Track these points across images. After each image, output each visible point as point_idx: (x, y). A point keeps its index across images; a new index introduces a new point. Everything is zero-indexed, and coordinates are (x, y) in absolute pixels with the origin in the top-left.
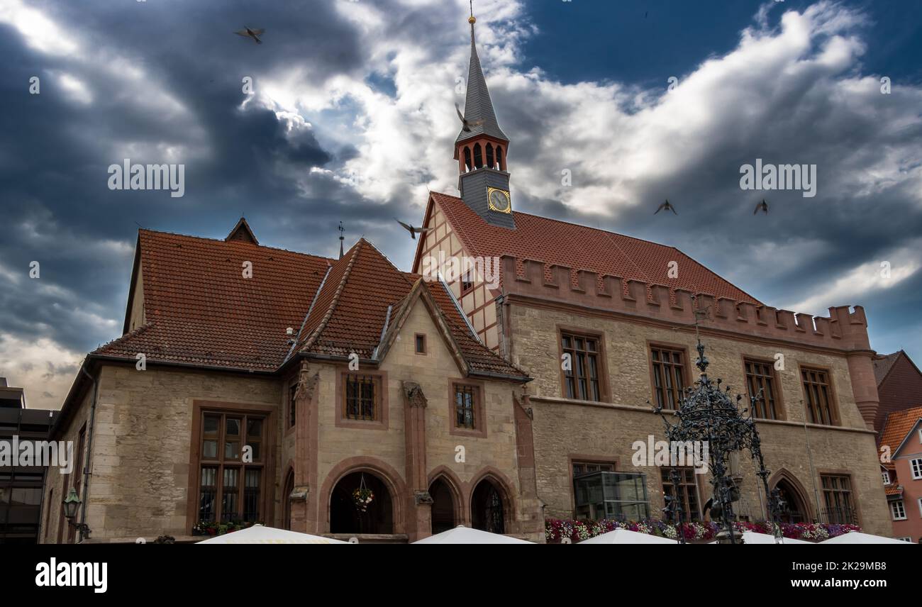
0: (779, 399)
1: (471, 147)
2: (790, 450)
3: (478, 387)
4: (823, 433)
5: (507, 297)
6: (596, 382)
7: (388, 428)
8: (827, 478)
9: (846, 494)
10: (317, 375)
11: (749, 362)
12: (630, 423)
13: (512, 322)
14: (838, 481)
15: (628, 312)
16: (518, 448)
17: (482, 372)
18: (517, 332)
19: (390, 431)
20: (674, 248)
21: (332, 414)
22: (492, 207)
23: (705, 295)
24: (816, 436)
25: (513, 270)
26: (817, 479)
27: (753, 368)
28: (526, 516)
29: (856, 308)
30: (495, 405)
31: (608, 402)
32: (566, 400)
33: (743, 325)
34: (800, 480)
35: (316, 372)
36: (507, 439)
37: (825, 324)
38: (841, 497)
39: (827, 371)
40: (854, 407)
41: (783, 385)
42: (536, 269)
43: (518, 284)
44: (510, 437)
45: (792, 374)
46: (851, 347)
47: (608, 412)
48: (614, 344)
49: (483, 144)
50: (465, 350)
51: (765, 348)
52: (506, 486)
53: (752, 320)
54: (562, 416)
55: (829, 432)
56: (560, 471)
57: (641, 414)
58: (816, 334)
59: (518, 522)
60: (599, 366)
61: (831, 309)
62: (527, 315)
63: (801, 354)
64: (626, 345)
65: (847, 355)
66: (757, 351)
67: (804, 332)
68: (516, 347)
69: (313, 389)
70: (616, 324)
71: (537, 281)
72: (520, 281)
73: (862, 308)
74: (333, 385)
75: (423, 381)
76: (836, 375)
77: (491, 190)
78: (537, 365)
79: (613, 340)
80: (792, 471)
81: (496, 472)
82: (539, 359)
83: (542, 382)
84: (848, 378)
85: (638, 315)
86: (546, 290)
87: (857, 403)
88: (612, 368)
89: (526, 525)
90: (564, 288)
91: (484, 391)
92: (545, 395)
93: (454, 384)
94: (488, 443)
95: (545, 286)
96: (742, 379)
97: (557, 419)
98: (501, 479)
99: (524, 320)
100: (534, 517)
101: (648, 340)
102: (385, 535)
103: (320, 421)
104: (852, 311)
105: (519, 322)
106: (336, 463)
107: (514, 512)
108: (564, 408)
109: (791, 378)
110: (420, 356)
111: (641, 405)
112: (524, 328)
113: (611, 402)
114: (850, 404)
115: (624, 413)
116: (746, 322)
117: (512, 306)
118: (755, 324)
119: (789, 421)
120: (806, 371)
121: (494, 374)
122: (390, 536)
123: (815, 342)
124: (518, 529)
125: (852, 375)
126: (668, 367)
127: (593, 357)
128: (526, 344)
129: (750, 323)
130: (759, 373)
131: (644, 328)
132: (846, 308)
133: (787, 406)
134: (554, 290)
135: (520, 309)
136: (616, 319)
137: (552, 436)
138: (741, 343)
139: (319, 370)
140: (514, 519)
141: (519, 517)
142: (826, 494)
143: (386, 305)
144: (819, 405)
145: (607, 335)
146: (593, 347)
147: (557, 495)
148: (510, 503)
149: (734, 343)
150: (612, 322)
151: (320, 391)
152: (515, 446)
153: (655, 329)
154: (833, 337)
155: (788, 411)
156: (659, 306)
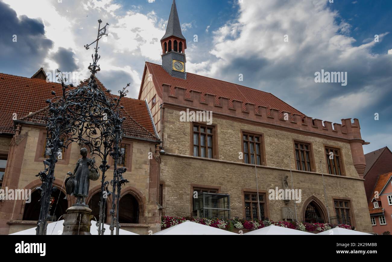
0: (312, 162)
1: (167, 42)
2: (318, 187)
4: (336, 179)
5: (163, 105)
6: (211, 149)
7: (68, 163)
8: (337, 201)
9: (348, 210)
10: (27, 133)
11: (297, 143)
12: (228, 170)
13: (165, 117)
14: (344, 204)
15: (231, 115)
17: (132, 137)
18: (167, 122)
19: (69, 165)
20: (270, 93)
21: (34, 154)
22: (174, 69)
23: (274, 110)
24: (332, 180)
25: (167, 91)
26: (332, 202)
27: (299, 146)
28: (150, 214)
29: (354, 119)
30: (138, 155)
31: (216, 159)
32: (193, 157)
33: (295, 125)
34: (322, 202)
35: (26, 131)
36: (144, 173)
37: (339, 126)
38: (345, 211)
39: (339, 149)
40: (353, 168)
41: (315, 155)
42: (181, 92)
43: (170, 98)
44: (146, 172)
45: (320, 149)
46: (352, 138)
47: (216, 164)
48: (222, 130)
49: (172, 40)
51: (306, 137)
52: (140, 198)
53: (299, 123)
54: (189, 165)
55: (339, 179)
56: (185, 193)
57: (235, 166)
58: (333, 131)
59: (146, 217)
60: (213, 141)
61: (342, 120)
62: (174, 114)
63: (326, 140)
64: (229, 131)
65: (350, 142)
66: (302, 138)
67: (327, 130)
68: (166, 129)
70: (224, 121)
71: (181, 98)
72: (171, 97)
73: (357, 120)
74: (37, 139)
76: (343, 151)
77: (174, 61)
78: (177, 138)
79: (222, 128)
80: (318, 197)
81: (134, 190)
82: (179, 136)
83: (179, 147)
84: (350, 153)
85: (236, 117)
86: (186, 102)
87: (355, 165)
88: (220, 142)
89: (149, 219)
90: (196, 102)
91: (133, 147)
92: (180, 154)
94: (131, 174)
95: (185, 100)
96: (293, 151)
97: (186, 166)
98: (138, 194)
99: (172, 116)
101: (241, 130)
103: (25, 158)
104: (352, 121)
105: (169, 117)
107: (143, 212)
108: (191, 161)
109: (319, 152)
111: (235, 161)
112: (172, 120)
113: (218, 159)
114: (351, 166)
115: (226, 165)
116: (296, 123)
117: (166, 109)
118: (301, 125)
119: (317, 173)
120: (328, 149)
123: (333, 135)
124: (145, 221)
125: (352, 151)
126: (253, 143)
127: (211, 136)
128: (172, 128)
129: (298, 124)
130: (303, 148)
131: (240, 124)
132: (349, 119)
133: (317, 165)
134: (190, 103)
135: (170, 111)
136: (224, 118)
137: (182, 174)
138: (293, 134)
139: (29, 130)
140: (143, 215)
141: (146, 214)
142: (337, 210)
144: (335, 166)
145: (218, 125)
146: (211, 132)
147: (182, 205)
148: (142, 207)
149: (289, 133)
150: (222, 120)
151: (28, 142)
152: (149, 177)
153: (246, 125)
154: (343, 133)
155: (317, 167)
156: (248, 113)
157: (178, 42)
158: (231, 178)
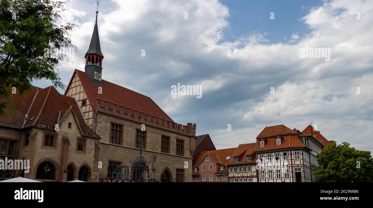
0: (169, 148)
1: (91, 56)
2: (170, 162)
3: (85, 140)
4: (179, 158)
5: (97, 112)
6: (119, 139)
7: (57, 150)
8: (178, 170)
9: (182, 175)
10: (37, 132)
11: (163, 137)
12: (127, 151)
13: (97, 119)
14: (181, 171)
15: (132, 120)
16: (94, 158)
17: (87, 135)
18: (98, 122)
19: (57, 151)
20: (149, 98)
21: (40, 144)
22: (95, 78)
23: (154, 117)
24: (177, 159)
25: (100, 103)
26: (175, 170)
27: (164, 138)
28: (94, 177)
29: (194, 124)
30: (89, 145)
31: (122, 145)
32: (110, 144)
33: (163, 126)
34: (171, 170)
35: (36, 132)
36: (92, 155)
37: (185, 127)
38: (181, 175)
39: (183, 141)
40: (188, 152)
41: (171, 144)
42: (107, 104)
43: (101, 108)
44: (93, 154)
45: (174, 141)
46: (191, 135)
47: (121, 148)
48: (126, 128)
49: (95, 57)
50: (83, 128)
51: (168, 133)
52: (90, 168)
53: (166, 125)
54: (108, 148)
55: (181, 158)
56: (105, 164)
57: (131, 149)
58: (182, 130)
59: (92, 178)
60: (121, 134)
61: (188, 124)
62: (102, 118)
63: (178, 135)
64: (130, 129)
65: (190, 137)
66: (166, 134)
67: (179, 130)
68: (97, 127)
69: (35, 137)
70: (128, 123)
71: (107, 108)
72: (102, 107)
73: (195, 125)
74: (41, 136)
75: (69, 137)
76: (185, 142)
77: (96, 72)
78: (103, 132)
79: (126, 127)
80: (169, 168)
81: (87, 164)
82: (104, 131)
83: (104, 138)
84: (188, 143)
85: (134, 120)
86: (109, 111)
87: (190, 150)
88: (125, 135)
89: (94, 179)
90: (114, 111)
91: (87, 141)
92: (104, 142)
93: (78, 138)
94: (86, 156)
95: (109, 109)
96: (160, 141)
97: (106, 149)
98: (88, 166)
99: (101, 119)
100: (96, 177)
101: (136, 128)
102: (53, 180)
103: (36, 146)
104: (193, 125)
105: (99, 119)
106: (40, 159)
107: (91, 175)
108: (109, 146)
109: (173, 142)
110: (69, 129)
111: (131, 147)
112: (101, 121)
113: (123, 145)
115: (126, 149)
116: (164, 125)
117: (98, 114)
118: (167, 126)
119: (171, 154)
120: (178, 140)
121: (91, 136)
122: (54, 181)
123: (181, 132)
125: (190, 142)
126: (141, 136)
127: (120, 131)
128: (101, 126)
129: (165, 125)
130: (165, 140)
131: (136, 124)
132: (192, 124)
133: (171, 150)
134: (111, 111)
135: (100, 115)
136: (128, 121)
137: (104, 154)
138: (162, 131)
139: (38, 131)
140: (91, 178)
141: (92, 177)
142: (177, 174)
143: (59, 110)
144: (180, 150)
145: (125, 125)
146: (120, 129)
147: (103, 170)
148: (90, 173)
149: (160, 131)
150: (127, 122)
151: (37, 137)
152: (94, 157)
153: (139, 125)
154: (187, 132)
155: (171, 151)
156: (141, 118)
157: (99, 58)
158: (128, 157)
